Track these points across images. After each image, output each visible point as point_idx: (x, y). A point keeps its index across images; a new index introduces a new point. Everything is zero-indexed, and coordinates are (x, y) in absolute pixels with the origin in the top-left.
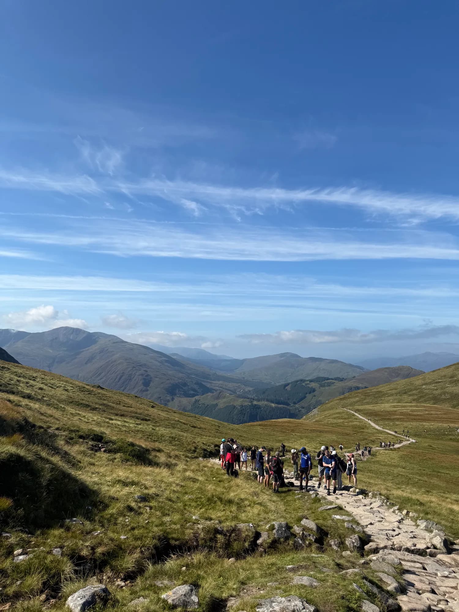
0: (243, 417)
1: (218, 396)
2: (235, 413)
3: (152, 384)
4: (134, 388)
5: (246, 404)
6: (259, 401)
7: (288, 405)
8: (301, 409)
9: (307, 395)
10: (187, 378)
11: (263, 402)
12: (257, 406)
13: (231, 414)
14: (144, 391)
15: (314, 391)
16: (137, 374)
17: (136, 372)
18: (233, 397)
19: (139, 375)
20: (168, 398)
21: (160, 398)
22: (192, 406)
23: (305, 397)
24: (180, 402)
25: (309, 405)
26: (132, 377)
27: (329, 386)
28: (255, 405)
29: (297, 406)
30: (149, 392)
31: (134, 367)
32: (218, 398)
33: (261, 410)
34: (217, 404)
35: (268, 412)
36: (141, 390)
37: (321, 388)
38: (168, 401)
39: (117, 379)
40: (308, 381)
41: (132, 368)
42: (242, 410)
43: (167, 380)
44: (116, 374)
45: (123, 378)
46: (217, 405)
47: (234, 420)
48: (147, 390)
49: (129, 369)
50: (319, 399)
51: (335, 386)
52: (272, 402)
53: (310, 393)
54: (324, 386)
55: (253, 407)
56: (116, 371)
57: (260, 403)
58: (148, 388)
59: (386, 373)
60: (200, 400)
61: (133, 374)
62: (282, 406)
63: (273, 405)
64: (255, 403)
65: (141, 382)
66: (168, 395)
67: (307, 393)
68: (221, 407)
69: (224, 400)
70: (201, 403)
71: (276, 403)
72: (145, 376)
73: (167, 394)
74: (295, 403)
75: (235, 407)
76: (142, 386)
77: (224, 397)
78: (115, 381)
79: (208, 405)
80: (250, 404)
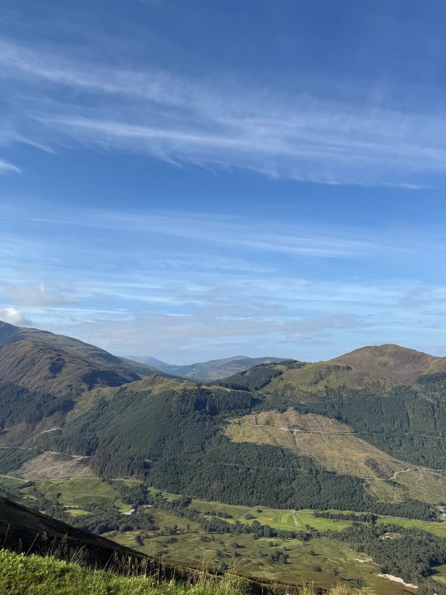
0: (186, 405)
1: (153, 382)
2: (174, 399)
3: (63, 370)
4: (37, 374)
5: (190, 388)
6: (209, 386)
7: (249, 390)
8: (265, 395)
9: (272, 378)
10: (118, 368)
11: (214, 387)
12: (206, 391)
13: (168, 401)
14: (49, 378)
15: (281, 373)
16: (45, 357)
17: (44, 355)
18: (174, 382)
19: (47, 359)
20: (83, 387)
21: (71, 386)
22: (114, 396)
23: (270, 381)
24: (99, 391)
25: (276, 391)
26: (37, 360)
27: (300, 367)
28: (204, 390)
29: (260, 392)
30: (56, 379)
31: (42, 349)
32: (152, 383)
33: (212, 396)
34: (149, 390)
35: (221, 398)
36: (45, 377)
37: (290, 370)
38: (83, 390)
39: (15, 363)
40: (271, 364)
41: (38, 350)
42: (183, 396)
43: (87, 366)
44: (16, 357)
45: (24, 362)
46: (150, 392)
47: (172, 409)
48: (55, 377)
49: (34, 352)
50: (289, 382)
51: (306, 367)
52: (227, 386)
53: (276, 376)
54: (293, 368)
55: (200, 392)
56: (16, 354)
57: (211, 388)
58: (57, 375)
60: (127, 387)
61: (39, 356)
62: (240, 391)
63: (228, 390)
64: (204, 387)
65: (47, 367)
66: (84, 384)
67: (271, 377)
68: (155, 394)
69: (160, 386)
70: (129, 390)
71: (232, 388)
72: (54, 360)
73: (82, 382)
74: (257, 389)
75: (174, 391)
76: (48, 372)
77: (161, 382)
78: (12, 366)
79: (137, 393)
80: (196, 388)
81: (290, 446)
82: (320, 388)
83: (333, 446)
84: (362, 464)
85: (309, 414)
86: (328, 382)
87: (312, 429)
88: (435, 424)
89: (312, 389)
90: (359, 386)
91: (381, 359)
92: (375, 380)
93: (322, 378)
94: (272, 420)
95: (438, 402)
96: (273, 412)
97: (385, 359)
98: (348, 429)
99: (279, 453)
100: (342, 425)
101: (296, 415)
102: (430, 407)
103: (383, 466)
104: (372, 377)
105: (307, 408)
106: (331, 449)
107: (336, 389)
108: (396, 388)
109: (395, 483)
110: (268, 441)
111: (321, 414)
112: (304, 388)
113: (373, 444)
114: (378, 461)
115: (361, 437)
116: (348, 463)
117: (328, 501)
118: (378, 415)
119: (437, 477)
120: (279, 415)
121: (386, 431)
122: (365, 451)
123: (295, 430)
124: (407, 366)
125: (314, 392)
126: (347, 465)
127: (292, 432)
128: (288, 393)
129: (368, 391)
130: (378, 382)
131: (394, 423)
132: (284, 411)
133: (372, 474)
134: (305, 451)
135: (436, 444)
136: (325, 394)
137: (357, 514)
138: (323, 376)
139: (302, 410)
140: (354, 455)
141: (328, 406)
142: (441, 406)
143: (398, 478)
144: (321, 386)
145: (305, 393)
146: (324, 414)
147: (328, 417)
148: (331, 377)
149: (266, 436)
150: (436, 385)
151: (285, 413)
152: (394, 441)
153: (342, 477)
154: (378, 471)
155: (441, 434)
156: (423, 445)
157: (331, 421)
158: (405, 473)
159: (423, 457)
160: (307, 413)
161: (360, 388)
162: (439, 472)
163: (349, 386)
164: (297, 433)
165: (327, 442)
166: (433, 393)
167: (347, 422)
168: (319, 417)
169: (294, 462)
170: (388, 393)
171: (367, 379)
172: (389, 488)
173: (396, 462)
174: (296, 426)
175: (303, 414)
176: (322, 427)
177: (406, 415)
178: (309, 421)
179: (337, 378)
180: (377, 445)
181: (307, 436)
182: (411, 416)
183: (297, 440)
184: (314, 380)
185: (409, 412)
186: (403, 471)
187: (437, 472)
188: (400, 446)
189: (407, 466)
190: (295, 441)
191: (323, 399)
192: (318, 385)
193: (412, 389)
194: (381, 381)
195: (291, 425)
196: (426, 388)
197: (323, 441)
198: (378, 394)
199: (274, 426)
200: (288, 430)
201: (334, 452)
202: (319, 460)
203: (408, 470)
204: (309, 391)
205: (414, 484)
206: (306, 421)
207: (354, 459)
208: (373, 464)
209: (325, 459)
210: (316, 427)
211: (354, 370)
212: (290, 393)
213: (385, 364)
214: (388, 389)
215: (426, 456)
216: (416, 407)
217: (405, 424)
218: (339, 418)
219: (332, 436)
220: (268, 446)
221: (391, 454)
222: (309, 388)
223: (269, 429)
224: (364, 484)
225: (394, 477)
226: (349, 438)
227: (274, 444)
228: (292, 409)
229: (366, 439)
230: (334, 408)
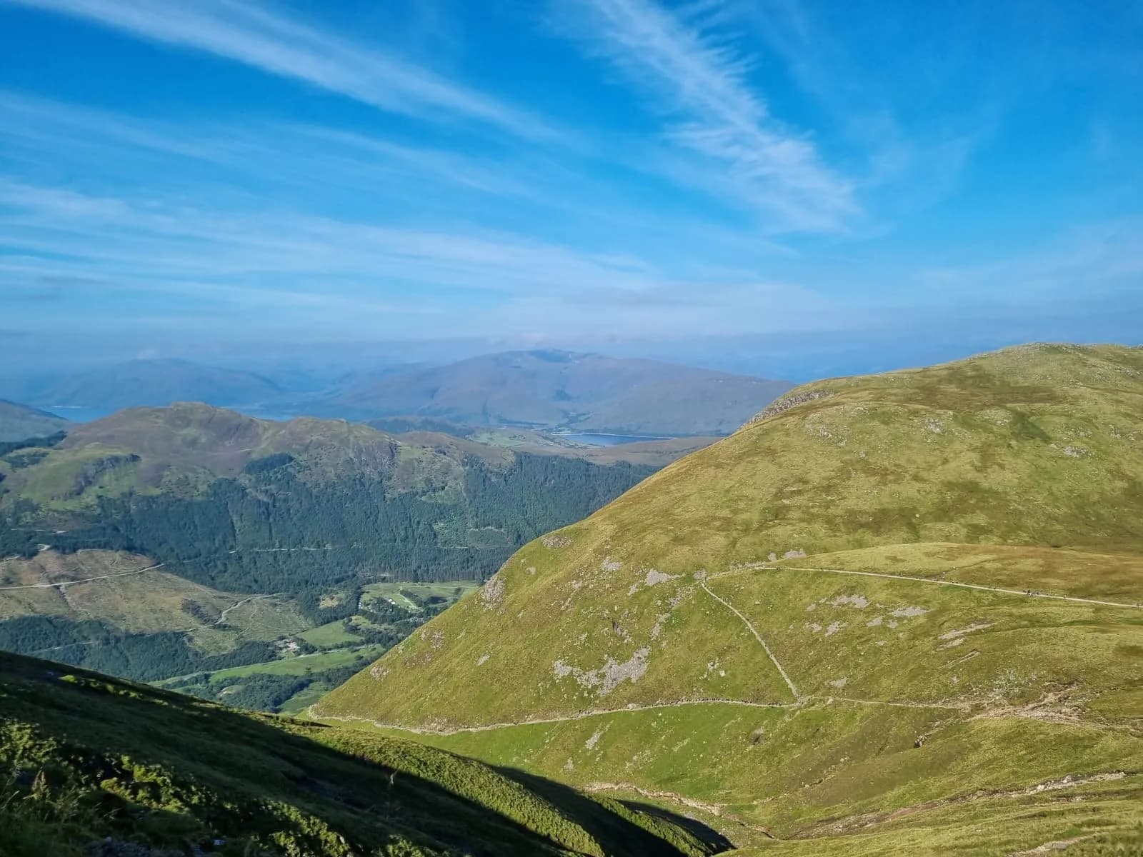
27: (39, 462)
37: (19, 471)
50: (23, 496)
51: (52, 462)
54: (23, 465)
59: (160, 421)
81: (61, 611)
82: (89, 500)
83: (130, 594)
84: (178, 613)
85: (80, 551)
86: (101, 487)
87: (89, 575)
88: (271, 531)
89: (72, 505)
90: (157, 489)
91: (185, 432)
92: (181, 476)
93: (89, 483)
94: (14, 574)
95: (274, 500)
96: (13, 560)
97: (191, 432)
98: (145, 560)
99: (46, 626)
100: (136, 558)
101: (58, 558)
102: (263, 509)
103: (207, 608)
104: (175, 471)
105: (75, 541)
106: (127, 599)
107: (118, 499)
108: (215, 484)
109: (225, 626)
110: (20, 612)
111: (99, 547)
112: (57, 505)
113: (187, 577)
114: (200, 603)
115: (168, 569)
116: (159, 615)
117: (142, 674)
118: (190, 532)
119: (275, 605)
120: (25, 564)
121: (204, 553)
122: (178, 590)
123: (62, 583)
124: (227, 443)
125: (78, 510)
126: (157, 619)
127: (58, 588)
128: (27, 518)
129: (171, 495)
130: (186, 477)
131: (214, 539)
132: (33, 554)
133: (193, 621)
134: (86, 613)
135: (271, 560)
136: (99, 511)
137: (186, 678)
138: (91, 479)
139: (64, 546)
140: (164, 602)
141: (108, 531)
142: (277, 504)
143: (227, 619)
144: (89, 497)
145: (63, 513)
146: (105, 547)
147: (112, 548)
148: (106, 478)
149: (12, 602)
150: (271, 475)
151: (35, 558)
152: (216, 566)
153: (154, 638)
154: (202, 616)
155: (277, 544)
156: (255, 563)
157: (118, 556)
158: (235, 610)
159: (256, 581)
160: (75, 550)
161: (157, 492)
162: (276, 598)
163: (140, 491)
164: (66, 588)
165: (119, 591)
166: (268, 487)
167: (143, 551)
168: (98, 553)
169: (74, 633)
170: (203, 494)
171: (167, 476)
172: (219, 635)
173: (223, 598)
174: (63, 577)
175: (69, 554)
176: (106, 568)
177: (230, 526)
178: (83, 564)
179: (117, 480)
180: (194, 578)
181: (85, 589)
182: (238, 525)
183: (69, 599)
184: (75, 489)
185: (235, 519)
186: (233, 608)
187: (274, 598)
188: (225, 572)
189: (237, 599)
190: (65, 601)
191: (97, 519)
192: (84, 495)
193: (236, 483)
194: (190, 475)
195: (52, 576)
196: (258, 481)
197: (113, 590)
198: (188, 499)
199: (21, 584)
200: (49, 586)
201: (133, 604)
202: (112, 621)
203: (239, 604)
204: (69, 508)
205: (247, 621)
206: (77, 564)
207: (165, 606)
208: (193, 608)
209: (122, 618)
210: (96, 570)
211: (145, 460)
212: (32, 518)
213: (193, 443)
214: (203, 488)
215: (259, 579)
216: (244, 511)
217: (230, 539)
218: (130, 548)
219: (126, 580)
220: (23, 619)
221: (214, 587)
222: (67, 503)
223: (13, 590)
224: (185, 639)
225: (223, 619)
226: (152, 577)
227: (32, 614)
228: (49, 549)
229: (176, 573)
230: (119, 531)
